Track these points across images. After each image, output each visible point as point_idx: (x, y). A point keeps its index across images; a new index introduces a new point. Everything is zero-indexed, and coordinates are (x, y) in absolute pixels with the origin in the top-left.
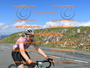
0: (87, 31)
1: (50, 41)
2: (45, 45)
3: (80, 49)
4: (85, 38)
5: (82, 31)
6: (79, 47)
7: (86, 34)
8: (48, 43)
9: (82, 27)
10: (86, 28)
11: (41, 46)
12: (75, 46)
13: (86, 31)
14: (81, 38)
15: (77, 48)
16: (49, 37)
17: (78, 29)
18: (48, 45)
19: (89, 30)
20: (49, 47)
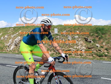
0: (67, 31)
1: (16, 45)
2: (10, 51)
3: (57, 55)
4: (64, 40)
5: (60, 30)
6: (56, 52)
7: (65, 35)
8: (14, 48)
9: (61, 26)
10: (65, 27)
11: (3, 53)
12: (51, 51)
13: (65, 31)
14: (59, 40)
15: (53, 54)
16: (15, 40)
17: (55, 29)
18: (14, 50)
19: (69, 29)
20: (15, 53)
